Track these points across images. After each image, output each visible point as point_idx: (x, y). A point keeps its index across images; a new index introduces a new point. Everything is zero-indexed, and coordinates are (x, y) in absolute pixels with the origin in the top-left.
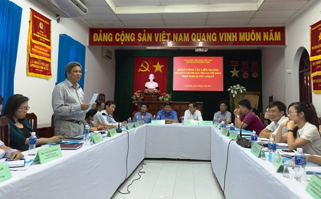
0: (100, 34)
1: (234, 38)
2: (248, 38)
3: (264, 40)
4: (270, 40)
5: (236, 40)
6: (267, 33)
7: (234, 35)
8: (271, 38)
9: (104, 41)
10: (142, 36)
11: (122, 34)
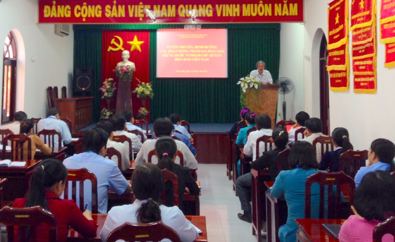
0: (54, 7)
1: (236, 13)
2: (254, 12)
3: (276, 14)
4: (283, 15)
5: (238, 15)
6: (280, 5)
7: (236, 7)
8: (285, 12)
9: (59, 16)
10: (111, 10)
11: (84, 7)
